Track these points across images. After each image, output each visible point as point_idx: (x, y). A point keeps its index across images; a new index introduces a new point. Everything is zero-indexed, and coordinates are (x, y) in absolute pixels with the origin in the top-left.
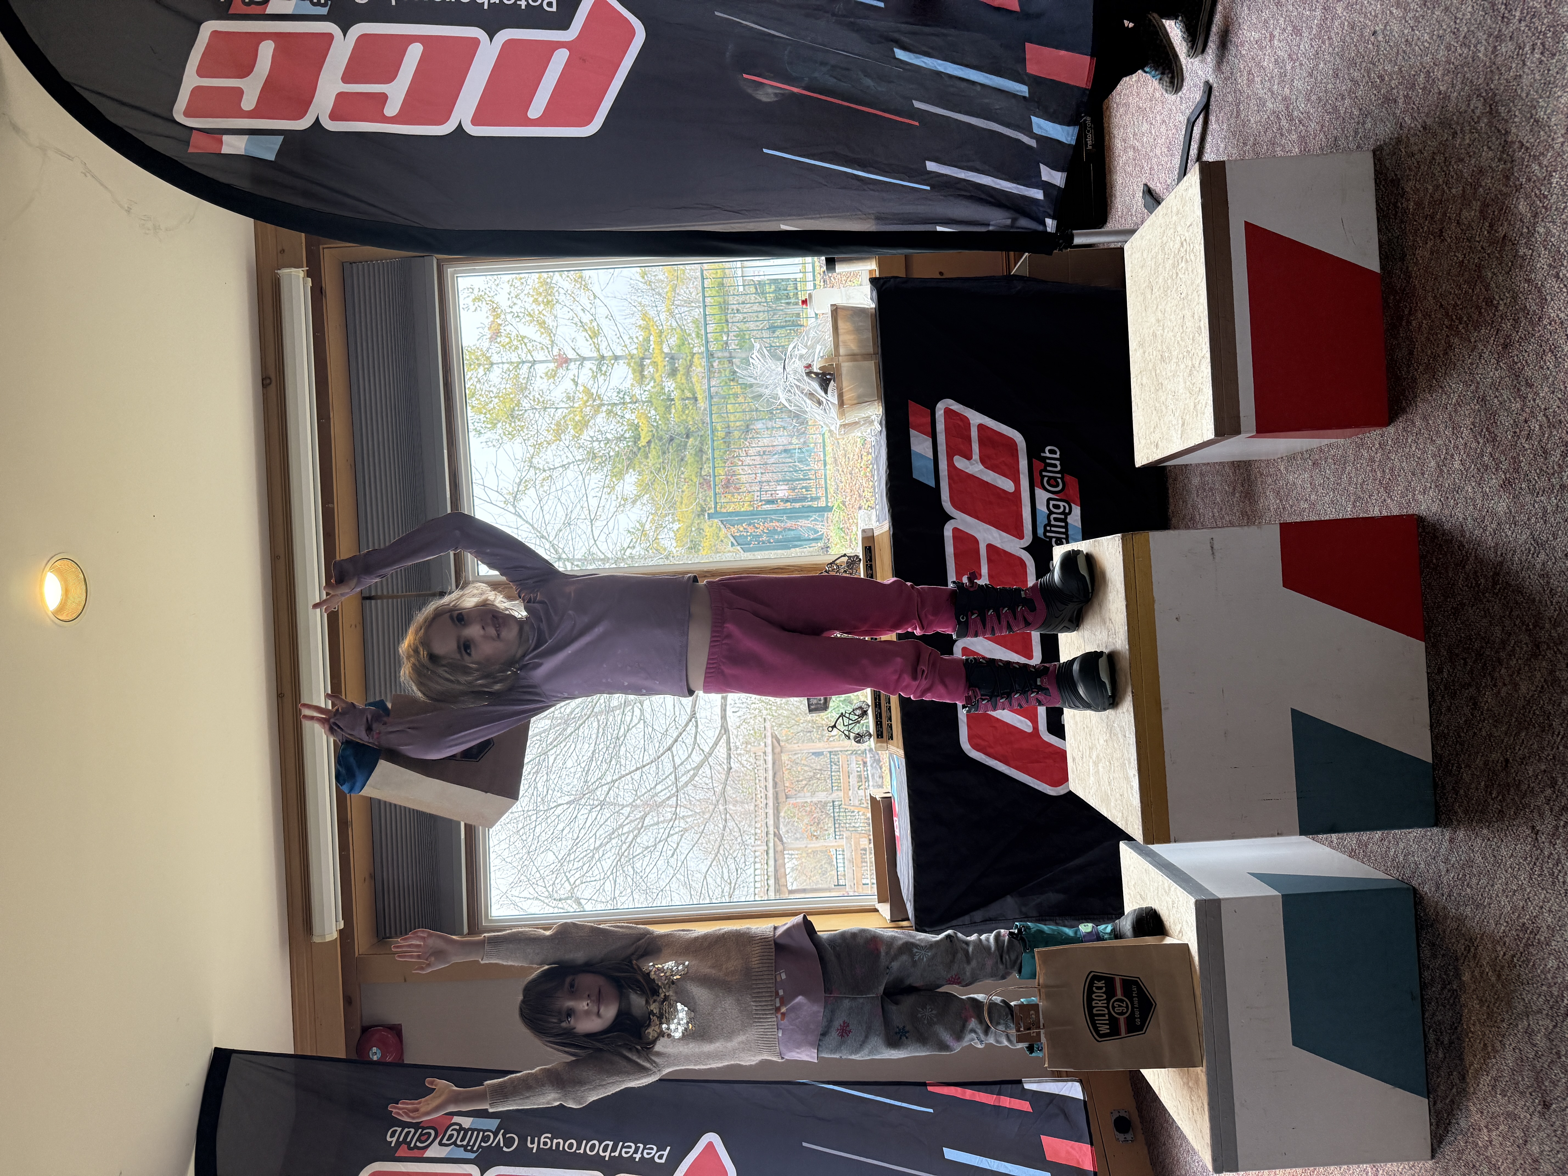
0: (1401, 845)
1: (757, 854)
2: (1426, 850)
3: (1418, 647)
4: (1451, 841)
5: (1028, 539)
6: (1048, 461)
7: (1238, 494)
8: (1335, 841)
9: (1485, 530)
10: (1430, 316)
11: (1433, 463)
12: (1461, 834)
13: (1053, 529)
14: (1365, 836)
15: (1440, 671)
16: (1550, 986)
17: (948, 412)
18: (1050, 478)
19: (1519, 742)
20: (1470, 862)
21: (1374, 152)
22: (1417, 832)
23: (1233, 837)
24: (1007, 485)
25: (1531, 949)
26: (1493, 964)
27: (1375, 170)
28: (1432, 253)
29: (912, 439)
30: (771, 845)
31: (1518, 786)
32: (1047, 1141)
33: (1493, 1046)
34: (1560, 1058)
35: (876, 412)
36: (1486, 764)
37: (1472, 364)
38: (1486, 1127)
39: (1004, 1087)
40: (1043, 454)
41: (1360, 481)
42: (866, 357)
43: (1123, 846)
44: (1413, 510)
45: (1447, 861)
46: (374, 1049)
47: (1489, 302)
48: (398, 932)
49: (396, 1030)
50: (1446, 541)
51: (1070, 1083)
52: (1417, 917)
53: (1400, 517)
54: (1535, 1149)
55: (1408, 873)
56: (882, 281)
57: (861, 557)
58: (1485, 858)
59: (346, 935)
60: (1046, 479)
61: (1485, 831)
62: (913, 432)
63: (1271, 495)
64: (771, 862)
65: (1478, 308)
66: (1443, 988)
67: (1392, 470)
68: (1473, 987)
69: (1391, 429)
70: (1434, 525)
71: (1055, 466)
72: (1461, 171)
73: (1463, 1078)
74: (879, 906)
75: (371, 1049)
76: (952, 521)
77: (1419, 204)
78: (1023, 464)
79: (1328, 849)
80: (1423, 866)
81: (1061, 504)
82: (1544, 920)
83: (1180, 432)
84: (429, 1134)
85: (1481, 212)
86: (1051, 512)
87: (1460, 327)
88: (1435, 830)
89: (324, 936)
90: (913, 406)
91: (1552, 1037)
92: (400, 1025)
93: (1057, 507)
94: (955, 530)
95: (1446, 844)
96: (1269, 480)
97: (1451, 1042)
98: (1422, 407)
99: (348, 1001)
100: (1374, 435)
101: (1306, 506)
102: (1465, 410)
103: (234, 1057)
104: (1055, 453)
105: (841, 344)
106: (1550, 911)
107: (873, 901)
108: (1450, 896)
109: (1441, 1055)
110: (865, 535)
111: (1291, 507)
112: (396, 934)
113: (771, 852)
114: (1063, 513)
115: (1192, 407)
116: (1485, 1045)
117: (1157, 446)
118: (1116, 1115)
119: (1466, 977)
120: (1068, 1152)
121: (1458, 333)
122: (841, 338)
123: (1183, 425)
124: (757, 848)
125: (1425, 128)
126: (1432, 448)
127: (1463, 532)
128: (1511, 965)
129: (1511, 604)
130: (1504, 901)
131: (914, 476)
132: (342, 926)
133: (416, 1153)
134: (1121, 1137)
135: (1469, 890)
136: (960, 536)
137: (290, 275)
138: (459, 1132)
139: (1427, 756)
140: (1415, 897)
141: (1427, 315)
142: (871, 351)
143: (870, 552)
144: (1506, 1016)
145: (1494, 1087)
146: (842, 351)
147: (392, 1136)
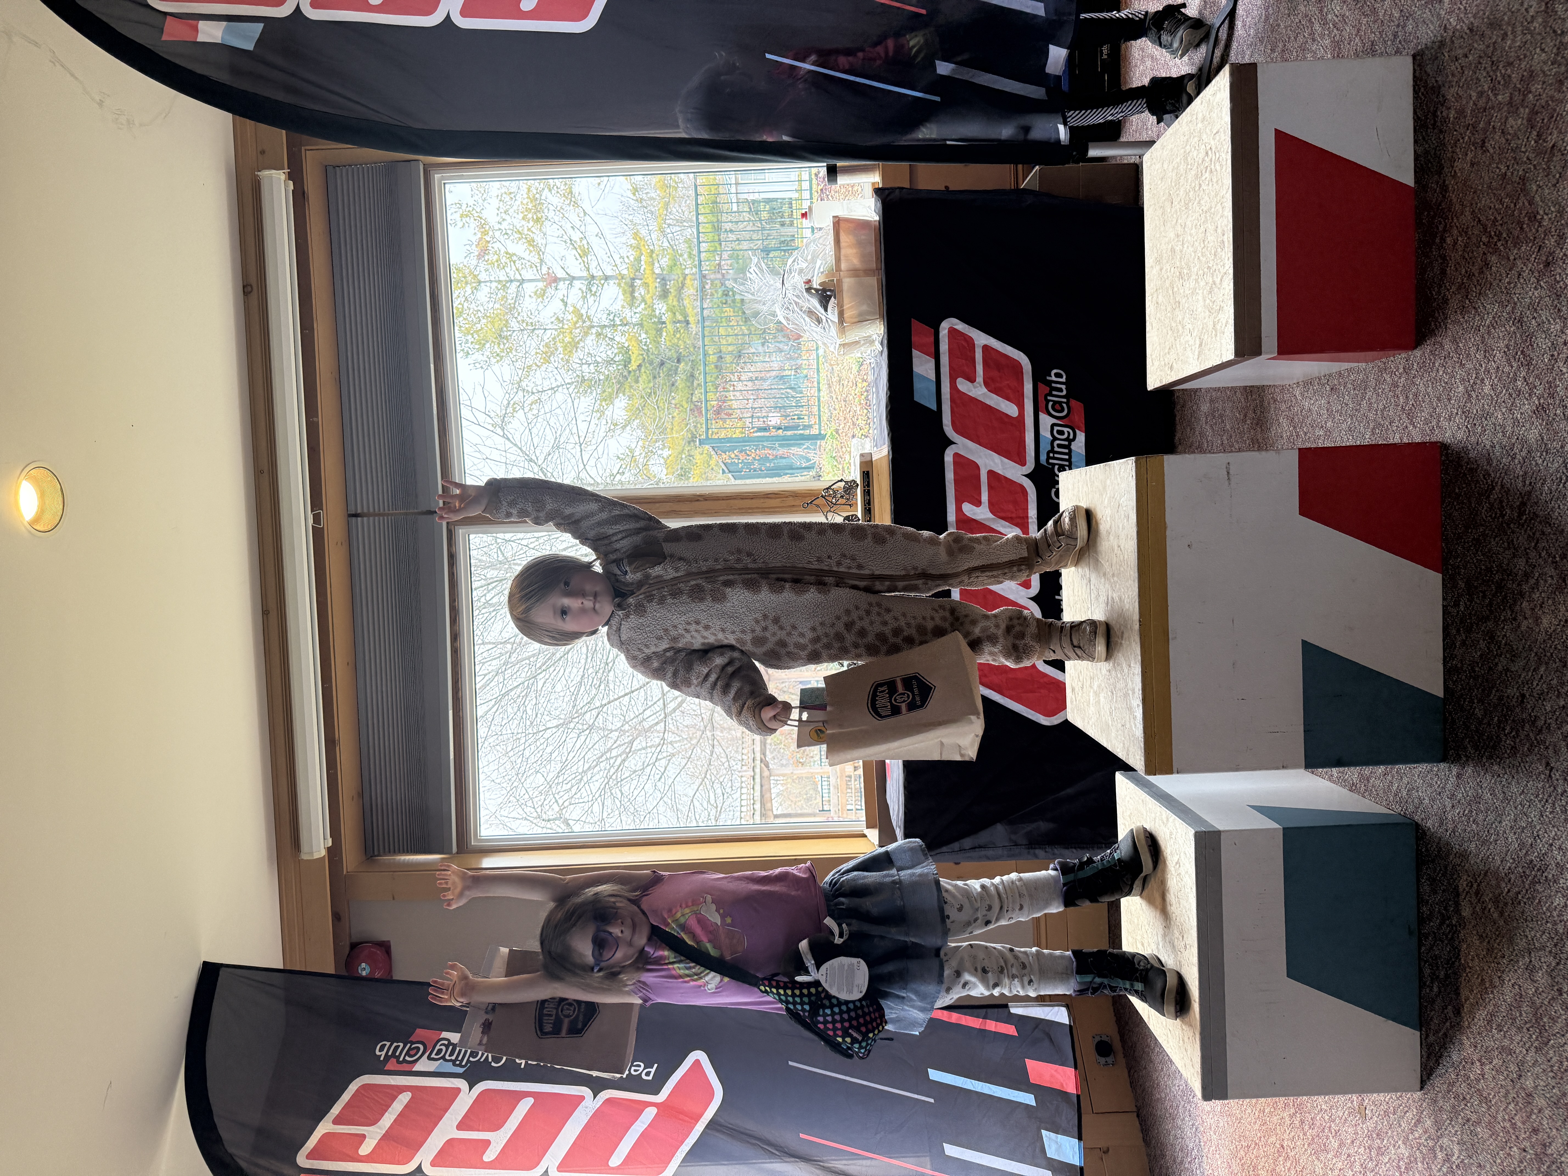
0: (1405, 780)
1: (743, 779)
2: (1431, 786)
3: (1435, 579)
4: (1459, 776)
5: (1030, 466)
6: (1054, 385)
7: (1248, 422)
8: (1336, 775)
9: (1513, 459)
10: (1466, 233)
11: (1461, 388)
12: (1469, 770)
13: (1056, 456)
14: (1367, 770)
15: (1457, 604)
16: (1555, 924)
17: (952, 332)
18: (1055, 402)
19: (1537, 677)
20: (1478, 799)
21: (1414, 57)
22: (1423, 767)
23: (1237, 769)
24: (1011, 410)
25: (1538, 887)
26: (1496, 900)
27: (1414, 77)
28: (1472, 165)
29: (914, 360)
30: (758, 770)
31: (1534, 722)
32: (1031, 1065)
33: (1491, 981)
34: (1561, 995)
35: (877, 331)
36: (1500, 699)
37: (1509, 283)
38: (1479, 1061)
39: (989, 1011)
40: (1048, 378)
41: (1381, 407)
42: (867, 272)
43: (1120, 778)
44: (1437, 437)
45: (1452, 796)
46: (363, 965)
47: (1533, 217)
48: (387, 850)
49: (385, 947)
50: (1471, 469)
51: (1056, 1008)
52: (1418, 852)
53: (1423, 444)
54: (1529, 1083)
55: (1411, 808)
56: (887, 192)
57: (858, 482)
58: (1493, 794)
59: (334, 852)
60: (1051, 404)
61: (1496, 767)
62: (915, 353)
63: (1284, 423)
64: (758, 787)
65: (1520, 224)
66: (1442, 923)
67: (1416, 395)
68: (1473, 922)
69: (1418, 353)
70: (1458, 453)
71: (1061, 390)
72: (1509, 76)
73: (1458, 1012)
74: (867, 832)
75: (360, 965)
76: (953, 446)
77: (1461, 112)
78: (1028, 387)
79: (1328, 784)
80: (1427, 801)
81: (1066, 430)
82: (1553, 857)
83: (1196, 353)
84: (418, 1049)
85: (1529, 120)
86: (1055, 439)
87: (1499, 244)
88: (1442, 765)
89: (312, 853)
90: (916, 325)
91: (1554, 974)
92: (389, 942)
93: (1061, 433)
94: (956, 455)
95: (1453, 780)
96: (1283, 407)
97: (1447, 976)
98: (1453, 329)
99: (337, 917)
100: (1399, 359)
101: (1321, 433)
102: (1500, 332)
103: (223, 972)
104: (1060, 376)
105: (842, 258)
106: (1560, 848)
107: (862, 827)
108: (1454, 831)
109: (1435, 989)
110: (864, 460)
111: (1306, 434)
112: (384, 852)
113: (758, 777)
114: (1067, 439)
115: (1211, 327)
116: (1483, 980)
117: (1171, 368)
118: (1098, 1039)
119: (1466, 912)
120: (1052, 1076)
121: (1496, 251)
122: (843, 252)
123: (1201, 345)
124: (744, 774)
125: (1471, 30)
126: (1460, 373)
127: (1489, 461)
128: (1516, 902)
129: (1538, 535)
130: (1512, 837)
131: (917, 398)
132: (330, 844)
133: (405, 1067)
134: (1102, 1060)
135: (1474, 826)
136: (961, 462)
137: (271, 177)
138: (447, 1047)
139: (1438, 691)
140: (1417, 832)
141: (1464, 232)
142: (874, 265)
143: (868, 477)
144: (1507, 953)
145: (1489, 1022)
146: (843, 266)
147: (381, 1050)
